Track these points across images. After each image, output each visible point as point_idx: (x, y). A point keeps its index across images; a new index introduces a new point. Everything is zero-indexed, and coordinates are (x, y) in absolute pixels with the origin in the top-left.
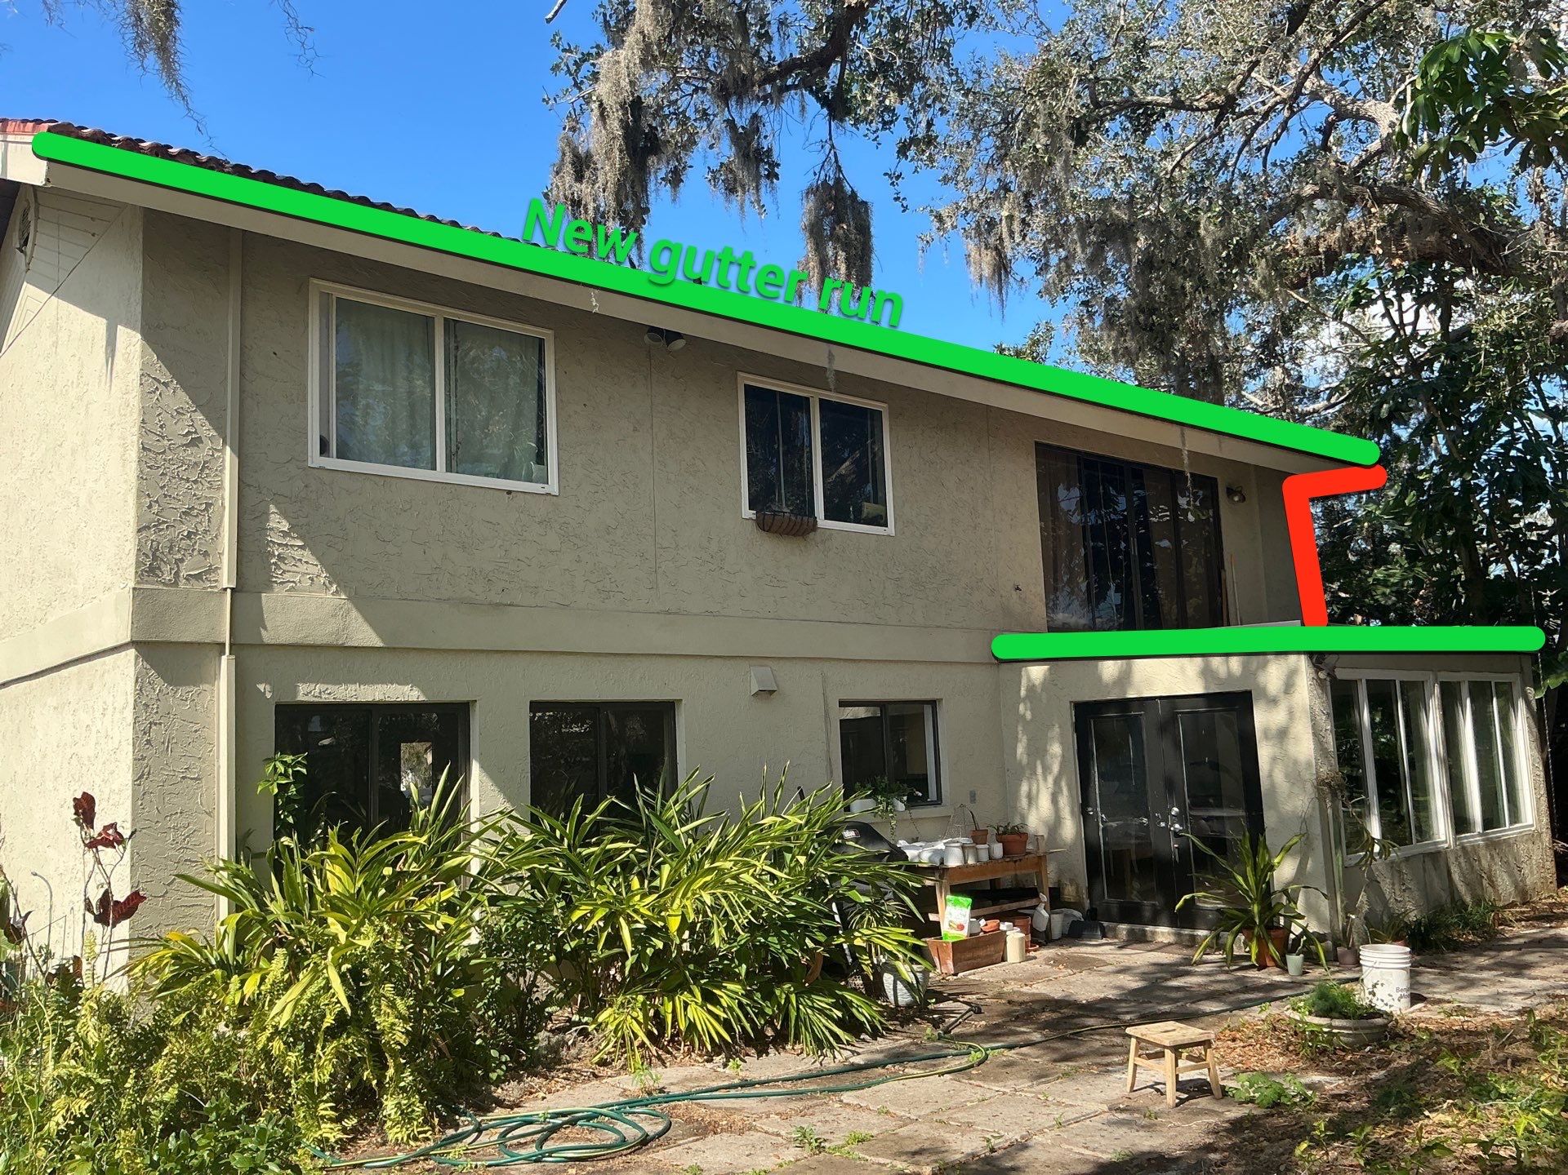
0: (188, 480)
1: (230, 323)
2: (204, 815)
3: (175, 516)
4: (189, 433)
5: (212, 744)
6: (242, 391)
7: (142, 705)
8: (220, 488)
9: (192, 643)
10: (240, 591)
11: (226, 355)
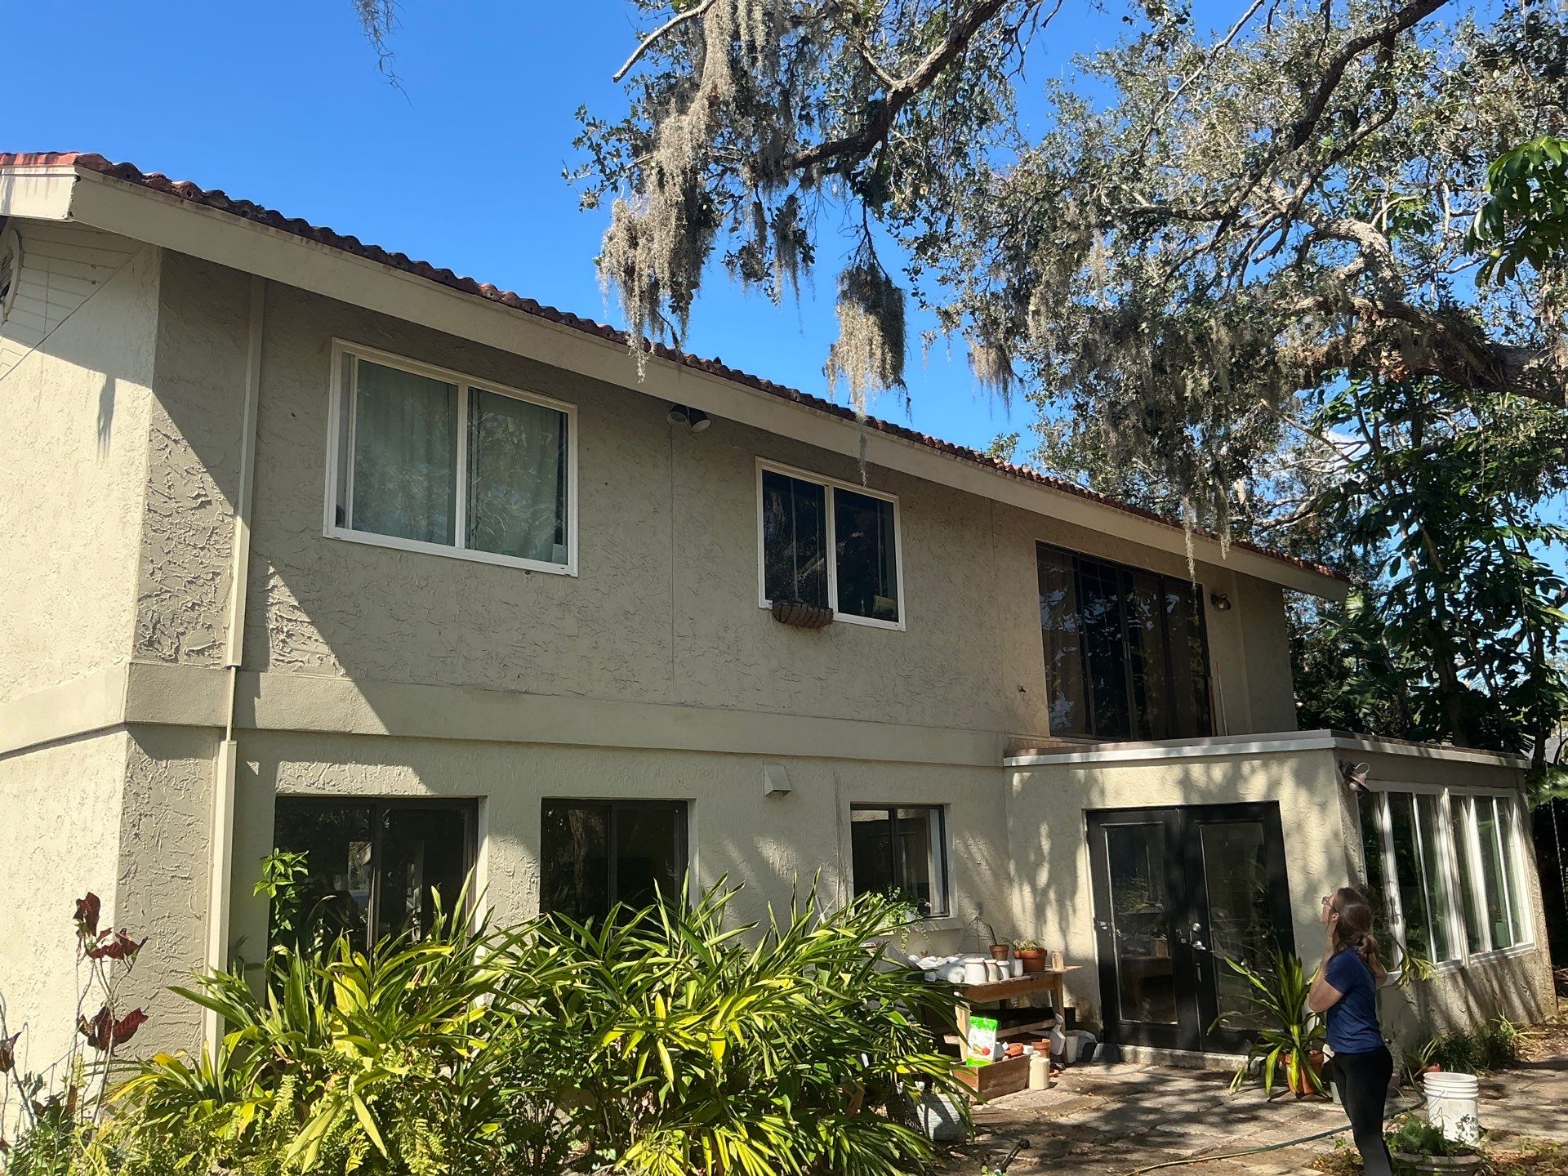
0: (195, 547)
1: (248, 380)
2: (195, 919)
3: (178, 586)
4: (199, 496)
5: (205, 839)
6: (257, 453)
7: (132, 794)
8: (230, 555)
9: (189, 727)
10: (245, 670)
11: (242, 415)
